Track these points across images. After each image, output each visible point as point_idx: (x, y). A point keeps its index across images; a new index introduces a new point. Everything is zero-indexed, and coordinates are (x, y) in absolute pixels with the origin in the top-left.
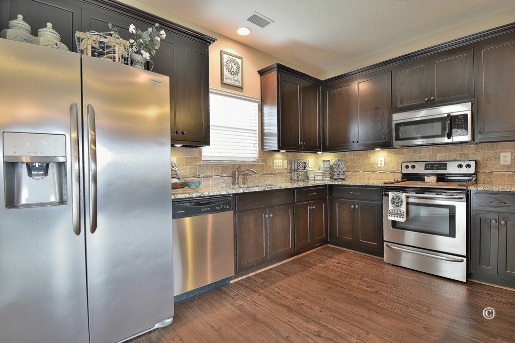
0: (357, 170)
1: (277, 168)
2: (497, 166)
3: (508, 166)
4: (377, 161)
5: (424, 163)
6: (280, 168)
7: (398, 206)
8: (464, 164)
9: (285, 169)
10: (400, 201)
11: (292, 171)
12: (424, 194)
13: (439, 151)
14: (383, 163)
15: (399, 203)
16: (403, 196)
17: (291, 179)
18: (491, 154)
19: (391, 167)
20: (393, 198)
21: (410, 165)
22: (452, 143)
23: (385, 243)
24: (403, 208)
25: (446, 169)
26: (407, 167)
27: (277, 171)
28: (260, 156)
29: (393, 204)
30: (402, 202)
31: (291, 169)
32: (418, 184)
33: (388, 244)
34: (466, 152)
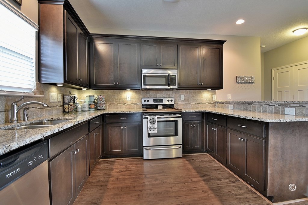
0: (113, 103)
1: (53, 101)
2: (180, 101)
3: (183, 101)
4: (126, 97)
5: (153, 99)
6: (55, 101)
7: (153, 124)
8: (170, 99)
9: (59, 102)
10: (154, 120)
11: (64, 103)
12: (163, 115)
13: (158, 93)
14: (130, 99)
15: (153, 122)
16: (156, 117)
17: (64, 111)
18: (178, 95)
19: (134, 101)
20: (151, 119)
21: (146, 100)
22: (171, 89)
23: (144, 148)
24: (156, 125)
25: (163, 102)
26: (145, 101)
27: (53, 104)
28: (37, 88)
29: (150, 123)
30: (155, 121)
31: (64, 102)
32: (155, 110)
33: (146, 147)
34: (169, 94)
